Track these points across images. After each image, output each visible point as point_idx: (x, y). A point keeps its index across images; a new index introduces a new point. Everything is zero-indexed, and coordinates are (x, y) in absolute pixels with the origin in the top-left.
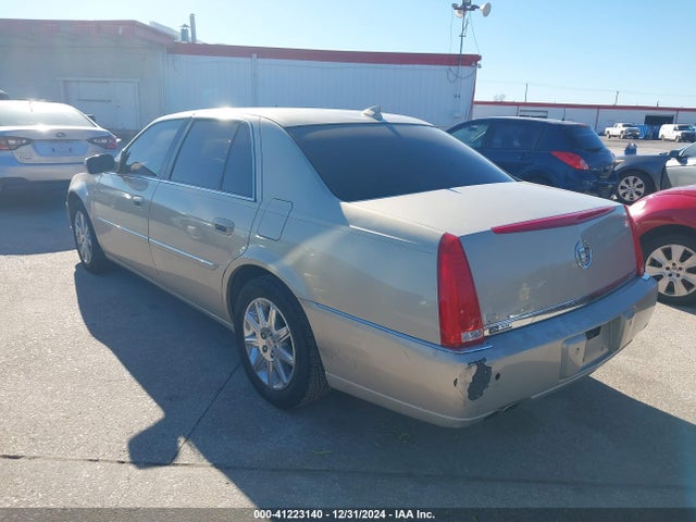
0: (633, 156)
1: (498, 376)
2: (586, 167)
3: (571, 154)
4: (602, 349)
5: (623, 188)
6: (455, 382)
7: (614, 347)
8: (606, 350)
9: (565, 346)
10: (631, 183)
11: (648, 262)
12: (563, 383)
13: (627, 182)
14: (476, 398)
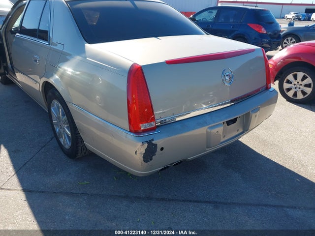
0: (292, 27)
1: (162, 149)
2: (265, 32)
3: (257, 25)
4: (238, 130)
5: (285, 43)
6: (136, 152)
7: (246, 129)
8: (241, 131)
9: (209, 130)
10: (289, 41)
11: (285, 81)
12: (209, 150)
13: (288, 40)
14: (148, 161)
